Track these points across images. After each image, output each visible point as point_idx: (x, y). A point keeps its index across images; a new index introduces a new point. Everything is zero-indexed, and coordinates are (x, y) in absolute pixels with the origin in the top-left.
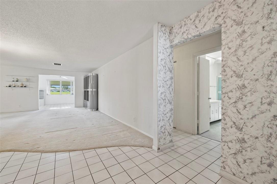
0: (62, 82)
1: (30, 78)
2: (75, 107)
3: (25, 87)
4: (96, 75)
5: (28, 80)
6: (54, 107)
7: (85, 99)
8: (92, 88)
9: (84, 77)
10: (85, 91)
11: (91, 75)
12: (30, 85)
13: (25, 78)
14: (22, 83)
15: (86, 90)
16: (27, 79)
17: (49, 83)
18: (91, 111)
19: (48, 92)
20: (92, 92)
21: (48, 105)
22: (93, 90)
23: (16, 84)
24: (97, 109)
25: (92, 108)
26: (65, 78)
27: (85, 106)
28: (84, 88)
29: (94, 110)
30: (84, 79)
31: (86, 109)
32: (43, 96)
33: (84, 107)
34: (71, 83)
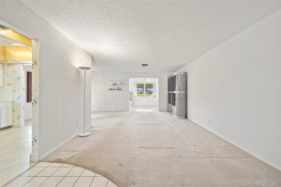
0: (146, 84)
1: (123, 81)
2: (159, 111)
3: (120, 90)
4: (185, 73)
5: (122, 84)
6: (140, 108)
7: (169, 102)
8: (180, 90)
9: (168, 77)
10: (169, 94)
11: (178, 75)
12: (123, 88)
13: (120, 81)
14: (118, 86)
15: (170, 92)
16: (121, 82)
17: (136, 86)
18: (178, 118)
19: (135, 94)
20: (180, 94)
21: (135, 106)
22: (181, 92)
23: (114, 88)
24: (186, 118)
25: (179, 115)
26: (149, 81)
27: (170, 111)
28: (168, 90)
29: (183, 117)
30: (169, 80)
31: (171, 114)
32: (132, 98)
33: (168, 112)
34: (153, 85)
